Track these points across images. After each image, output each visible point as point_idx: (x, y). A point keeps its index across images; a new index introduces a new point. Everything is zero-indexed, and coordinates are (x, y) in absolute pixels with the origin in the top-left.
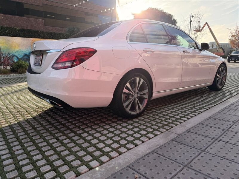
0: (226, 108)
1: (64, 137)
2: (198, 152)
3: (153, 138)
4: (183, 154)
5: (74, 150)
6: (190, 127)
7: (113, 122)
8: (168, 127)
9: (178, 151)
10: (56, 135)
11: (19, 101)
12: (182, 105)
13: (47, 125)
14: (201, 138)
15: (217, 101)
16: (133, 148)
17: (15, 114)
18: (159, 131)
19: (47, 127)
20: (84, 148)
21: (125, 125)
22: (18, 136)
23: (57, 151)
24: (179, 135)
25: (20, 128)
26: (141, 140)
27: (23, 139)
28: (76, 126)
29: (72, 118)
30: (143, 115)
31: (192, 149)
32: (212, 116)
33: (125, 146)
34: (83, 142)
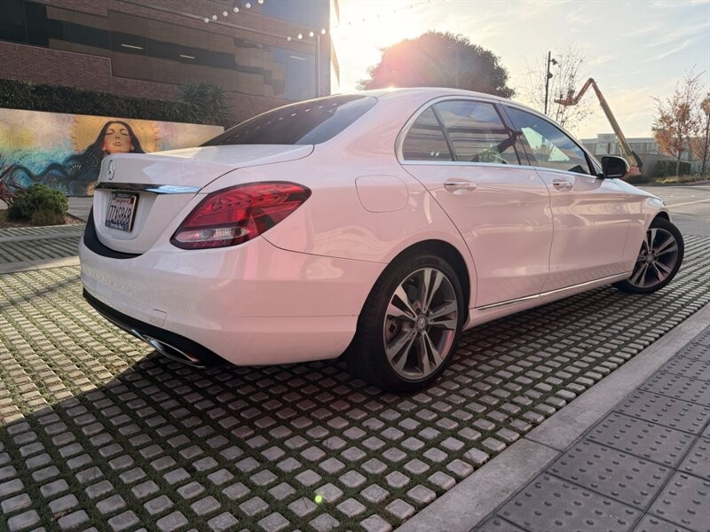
0: (678, 356)
1: (208, 462)
2: (630, 516)
3: (484, 463)
4: (588, 522)
5: (249, 512)
6: (588, 424)
7: (354, 406)
8: (525, 423)
9: (570, 514)
10: (183, 453)
11: (49, 326)
12: (551, 343)
13: (149, 417)
14: (629, 463)
15: (648, 330)
16: (432, 501)
17: (43, 375)
18: (499, 438)
19: (150, 425)
20: (277, 501)
21: (392, 415)
22: (61, 458)
23: (197, 516)
24: (563, 453)
25: (63, 429)
26: (451, 474)
27: (79, 470)
28: (243, 422)
29: (227, 390)
30: (442, 381)
31: (609, 504)
32: (646, 386)
33: (405, 493)
34: (272, 480)
